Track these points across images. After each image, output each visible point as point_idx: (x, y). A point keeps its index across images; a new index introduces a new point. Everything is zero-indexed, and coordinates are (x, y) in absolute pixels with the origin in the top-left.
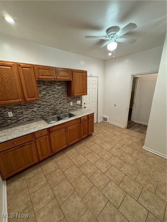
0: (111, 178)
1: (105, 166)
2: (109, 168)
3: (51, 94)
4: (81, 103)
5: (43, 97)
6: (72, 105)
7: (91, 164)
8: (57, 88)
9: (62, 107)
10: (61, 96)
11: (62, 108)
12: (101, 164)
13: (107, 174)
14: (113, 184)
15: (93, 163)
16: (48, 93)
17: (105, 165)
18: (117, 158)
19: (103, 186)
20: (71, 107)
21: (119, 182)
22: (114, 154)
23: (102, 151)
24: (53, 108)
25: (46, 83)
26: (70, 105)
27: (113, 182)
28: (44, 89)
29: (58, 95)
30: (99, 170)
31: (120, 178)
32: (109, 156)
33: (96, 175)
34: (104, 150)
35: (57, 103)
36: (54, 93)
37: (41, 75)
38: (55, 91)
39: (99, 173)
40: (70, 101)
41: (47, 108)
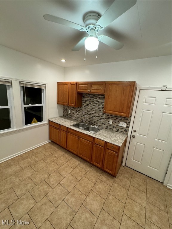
0: (39, 204)
1: (55, 197)
2: (53, 203)
3: (92, 105)
4: (128, 127)
5: (87, 106)
6: (111, 123)
7: (59, 180)
8: (99, 101)
9: (99, 120)
10: (100, 110)
11: (99, 122)
12: (59, 191)
13: (45, 200)
14: (32, 206)
15: (61, 183)
16: (90, 104)
17: (57, 197)
18: (69, 219)
19: (33, 193)
20: (109, 125)
21: (31, 214)
22: (77, 214)
23: (81, 193)
24: (91, 118)
25: (91, 95)
26: (108, 122)
27: (34, 205)
28: (88, 100)
29: (98, 108)
30: (51, 190)
31: (36, 217)
32: (73, 204)
33: (46, 187)
34: (83, 197)
35: (95, 114)
36: (95, 105)
37: (80, 89)
38: (96, 103)
39: (48, 189)
40: (110, 118)
41: (87, 116)
